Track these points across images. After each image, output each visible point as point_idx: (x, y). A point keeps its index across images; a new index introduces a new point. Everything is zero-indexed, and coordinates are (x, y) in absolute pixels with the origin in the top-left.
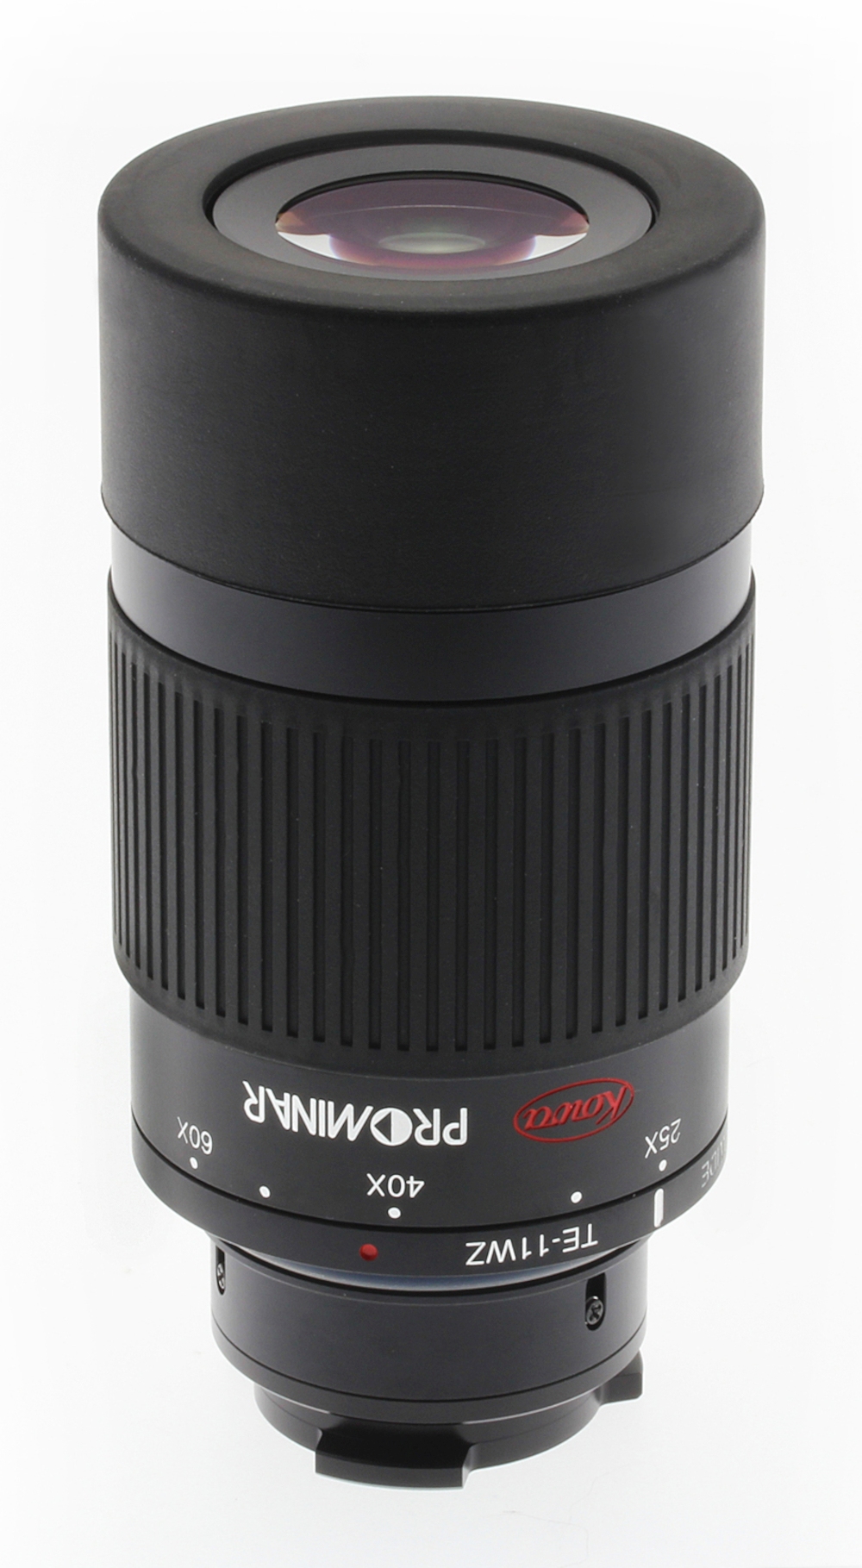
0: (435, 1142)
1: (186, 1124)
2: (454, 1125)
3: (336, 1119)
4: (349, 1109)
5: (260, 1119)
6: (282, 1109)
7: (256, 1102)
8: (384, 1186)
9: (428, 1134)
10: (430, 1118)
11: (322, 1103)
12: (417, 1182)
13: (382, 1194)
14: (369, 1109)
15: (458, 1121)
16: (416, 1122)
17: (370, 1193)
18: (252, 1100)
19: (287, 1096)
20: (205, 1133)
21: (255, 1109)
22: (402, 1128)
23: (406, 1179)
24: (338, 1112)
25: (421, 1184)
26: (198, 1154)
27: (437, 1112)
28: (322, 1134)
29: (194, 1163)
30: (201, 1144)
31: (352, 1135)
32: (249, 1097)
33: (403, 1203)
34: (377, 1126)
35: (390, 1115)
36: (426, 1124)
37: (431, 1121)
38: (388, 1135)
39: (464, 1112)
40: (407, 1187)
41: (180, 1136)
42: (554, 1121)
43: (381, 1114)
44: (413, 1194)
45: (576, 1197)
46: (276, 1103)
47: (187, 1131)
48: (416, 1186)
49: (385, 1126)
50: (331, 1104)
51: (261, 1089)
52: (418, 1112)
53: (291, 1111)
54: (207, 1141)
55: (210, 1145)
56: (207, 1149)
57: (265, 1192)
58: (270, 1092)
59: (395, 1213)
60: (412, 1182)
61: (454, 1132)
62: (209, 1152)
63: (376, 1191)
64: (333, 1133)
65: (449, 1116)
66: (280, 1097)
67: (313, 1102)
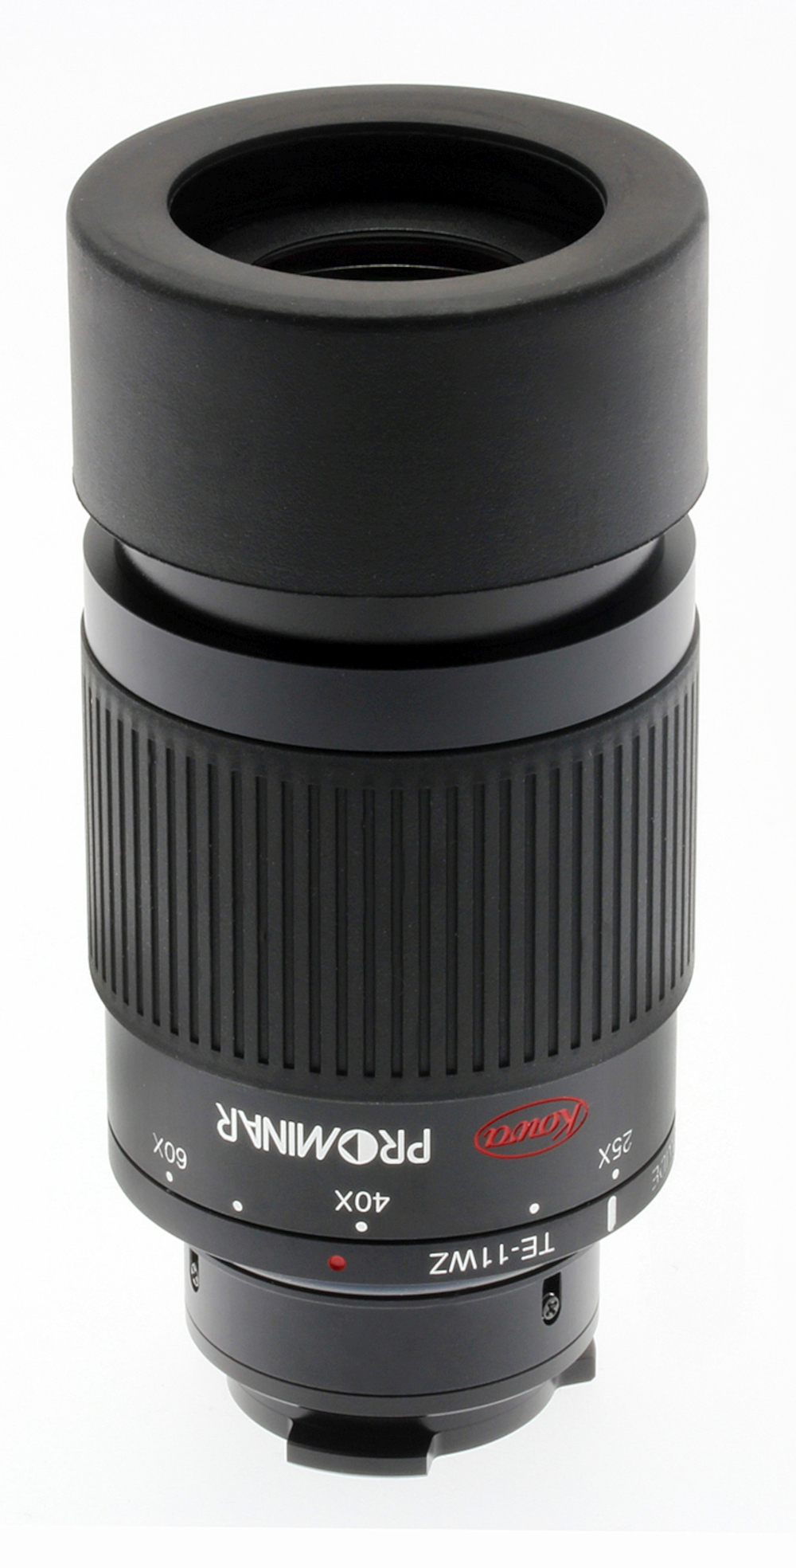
0: (400, 1160)
1: (162, 1140)
2: (418, 1145)
3: (305, 1141)
4: (318, 1131)
5: (233, 1138)
6: (254, 1129)
7: (229, 1123)
8: (351, 1202)
9: (393, 1153)
10: (395, 1138)
11: (292, 1124)
12: (383, 1198)
13: (350, 1209)
14: (337, 1131)
15: (421, 1140)
16: (382, 1142)
17: (338, 1208)
18: (225, 1121)
19: (258, 1117)
20: (179, 1149)
21: (227, 1129)
22: (367, 1148)
23: (373, 1195)
24: (307, 1133)
25: (387, 1199)
26: (173, 1168)
27: (401, 1133)
28: (292, 1153)
29: (170, 1177)
30: (176, 1159)
31: (321, 1155)
32: (221, 1117)
33: (370, 1217)
34: (344, 1146)
35: (356, 1136)
36: (391, 1144)
37: (396, 1140)
38: (355, 1155)
39: (427, 1132)
40: (374, 1202)
41: (155, 1150)
42: (512, 1139)
43: (348, 1135)
44: (379, 1209)
45: (534, 1208)
46: (248, 1124)
47: (162, 1146)
48: (382, 1202)
49: (352, 1146)
50: (300, 1126)
51: (234, 1111)
52: (383, 1133)
53: (262, 1132)
54: (182, 1157)
55: (184, 1160)
56: (182, 1164)
57: (238, 1206)
58: (242, 1114)
59: (361, 1227)
60: (378, 1197)
61: (419, 1151)
62: (183, 1167)
63: (344, 1206)
64: (302, 1153)
65: (413, 1137)
66: (251, 1118)
67: (283, 1123)
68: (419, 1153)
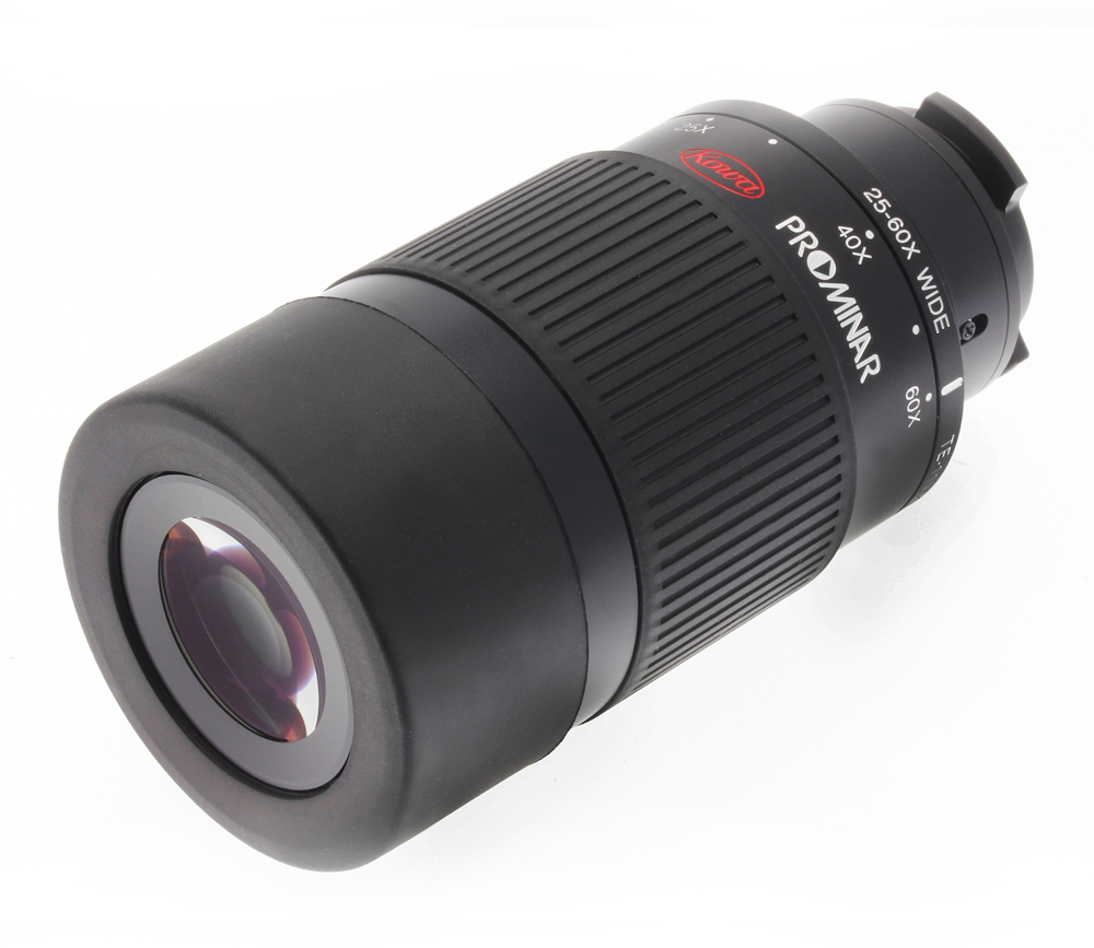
0: (810, 234)
1: (910, 417)
2: (791, 227)
3: (843, 304)
4: (831, 298)
5: (875, 357)
6: (861, 345)
7: (869, 367)
8: (859, 250)
9: (809, 240)
11: (840, 318)
12: (842, 231)
13: (864, 249)
14: (822, 285)
15: (786, 227)
16: (807, 251)
18: (868, 371)
19: (851, 346)
20: (908, 398)
21: (873, 365)
22: (817, 259)
23: (844, 239)
24: (839, 304)
25: (840, 228)
26: (922, 396)
27: (792, 242)
28: (857, 308)
29: (929, 397)
30: (915, 397)
31: (844, 287)
32: (869, 376)
33: (859, 232)
34: (827, 274)
35: (816, 270)
36: (804, 245)
37: (799, 243)
38: (828, 264)
39: (779, 227)
40: (849, 235)
41: (918, 420)
42: (741, 177)
43: (819, 276)
44: (850, 230)
45: (773, 142)
46: (861, 352)
47: (913, 414)
48: (845, 231)
49: (824, 269)
50: (836, 312)
51: (858, 367)
52: (801, 253)
53: (859, 338)
54: (911, 393)
55: (911, 389)
56: (915, 391)
57: (916, 330)
58: (857, 360)
59: (870, 235)
60: (843, 234)
61: (794, 225)
62: (917, 388)
63: (866, 253)
64: (851, 301)
65: (789, 234)
66: (854, 351)
67: (843, 325)
68: (796, 224)
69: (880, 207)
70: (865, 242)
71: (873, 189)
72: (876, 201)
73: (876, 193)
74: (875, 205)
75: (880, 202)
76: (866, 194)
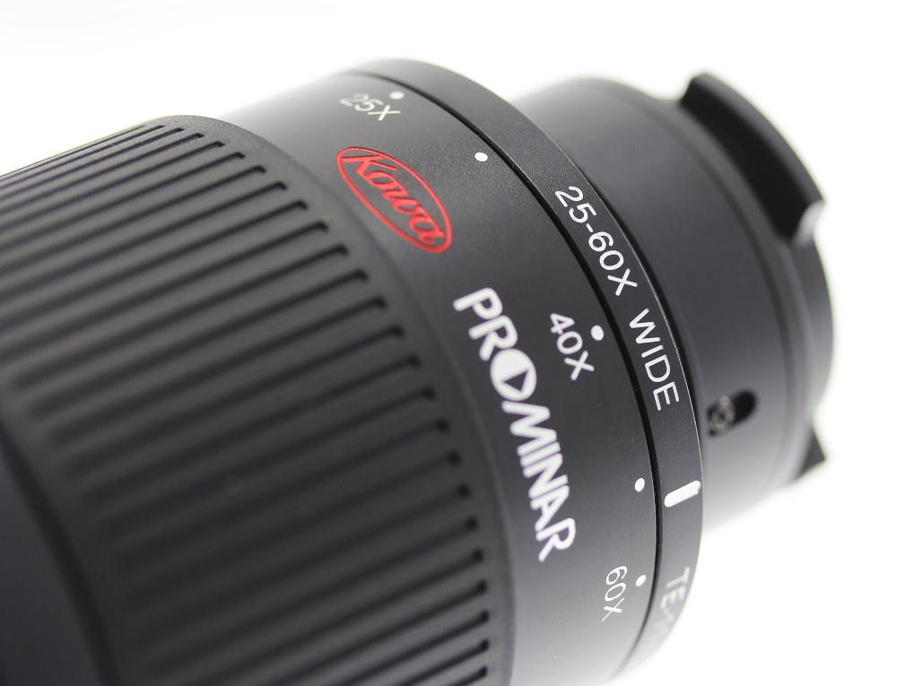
0: (506, 322)
1: (606, 608)
2: (478, 307)
3: (534, 438)
4: (518, 428)
5: (569, 524)
6: (550, 504)
7: (554, 536)
8: (576, 356)
9: (502, 332)
10: (482, 339)
11: (525, 461)
12: (555, 322)
13: (585, 355)
14: (507, 407)
15: (472, 307)
16: (496, 350)
18: (556, 542)
19: (535, 503)
20: (608, 583)
21: (563, 535)
22: (509, 364)
23: (557, 336)
24: (528, 439)
25: (555, 317)
26: (630, 579)
27: (474, 332)
28: (556, 447)
29: (641, 580)
30: (620, 581)
31: (542, 413)
32: (554, 550)
33: (582, 327)
34: (520, 389)
35: (503, 381)
36: (493, 340)
37: (486, 335)
38: (525, 374)
39: (459, 305)
40: (565, 331)
41: (619, 611)
43: (507, 391)
44: (569, 322)
45: (482, 157)
46: (548, 514)
47: (612, 604)
48: (560, 322)
49: (517, 382)
50: (523, 450)
51: (541, 536)
52: (485, 352)
53: (549, 494)
54: (616, 574)
55: (617, 571)
56: (622, 572)
57: (640, 485)
58: (540, 524)
59: (597, 333)
60: (557, 329)
61: (484, 304)
62: (625, 568)
63: (587, 362)
64: (550, 435)
65: (472, 318)
66: (539, 513)
67: (528, 472)
68: (487, 304)
69: (579, 215)
70: (589, 343)
71: (571, 188)
72: (573, 204)
73: (575, 194)
74: (571, 212)
75: (580, 207)
76: (558, 194)
